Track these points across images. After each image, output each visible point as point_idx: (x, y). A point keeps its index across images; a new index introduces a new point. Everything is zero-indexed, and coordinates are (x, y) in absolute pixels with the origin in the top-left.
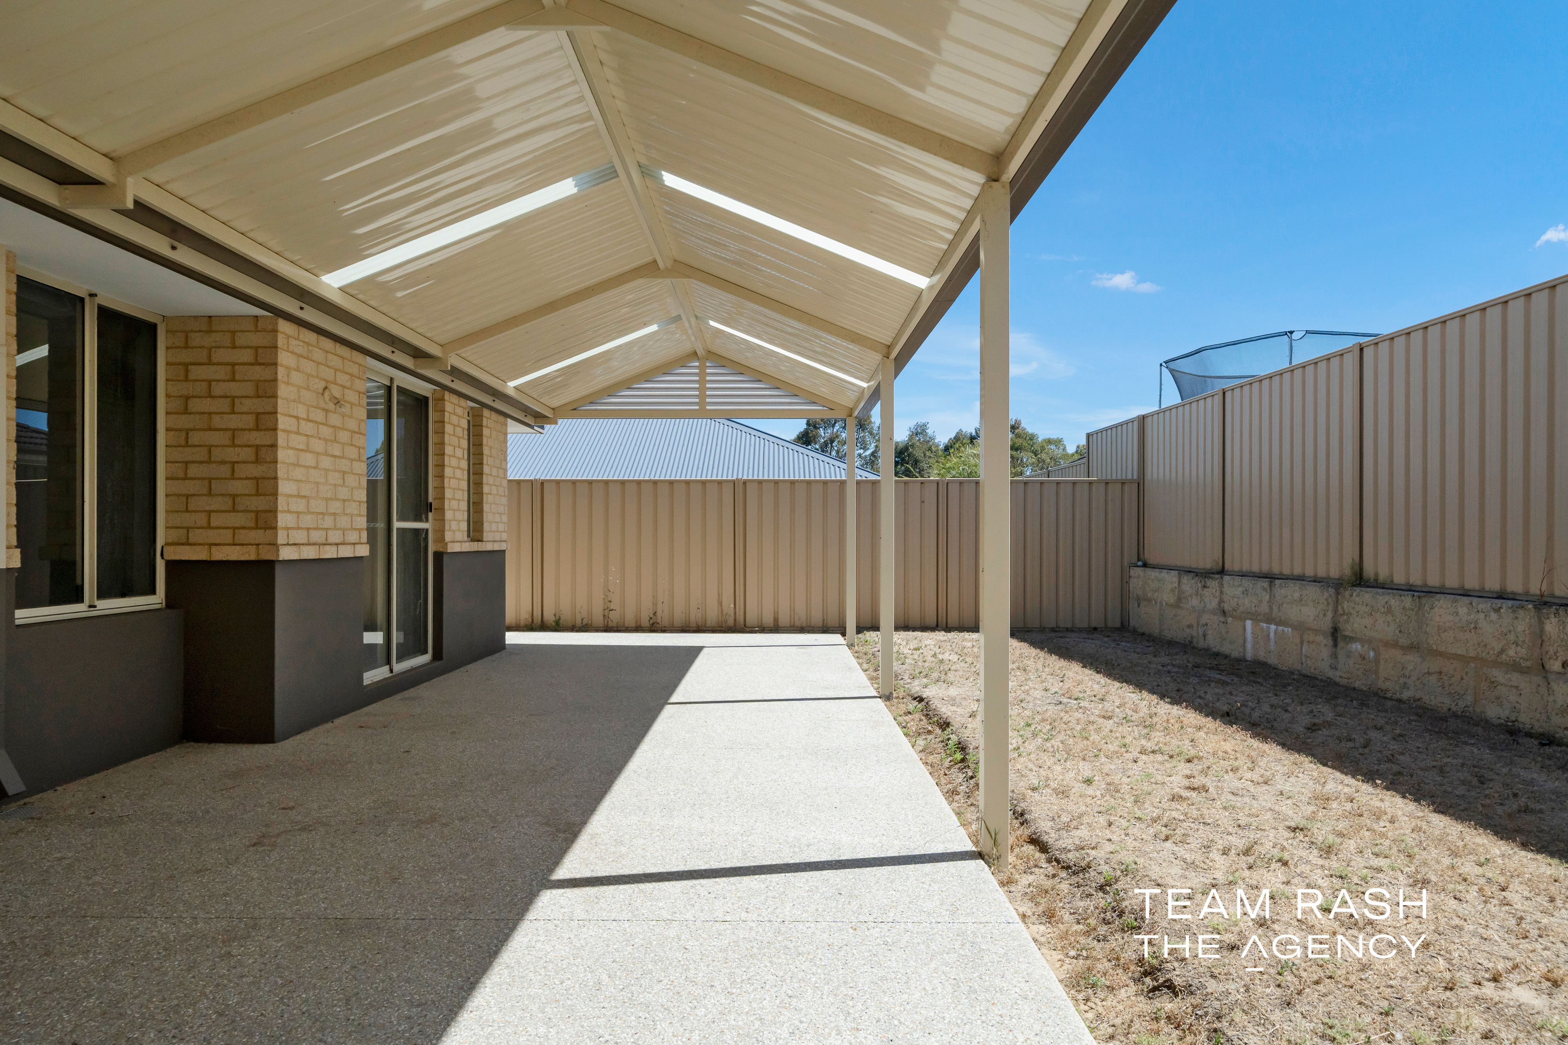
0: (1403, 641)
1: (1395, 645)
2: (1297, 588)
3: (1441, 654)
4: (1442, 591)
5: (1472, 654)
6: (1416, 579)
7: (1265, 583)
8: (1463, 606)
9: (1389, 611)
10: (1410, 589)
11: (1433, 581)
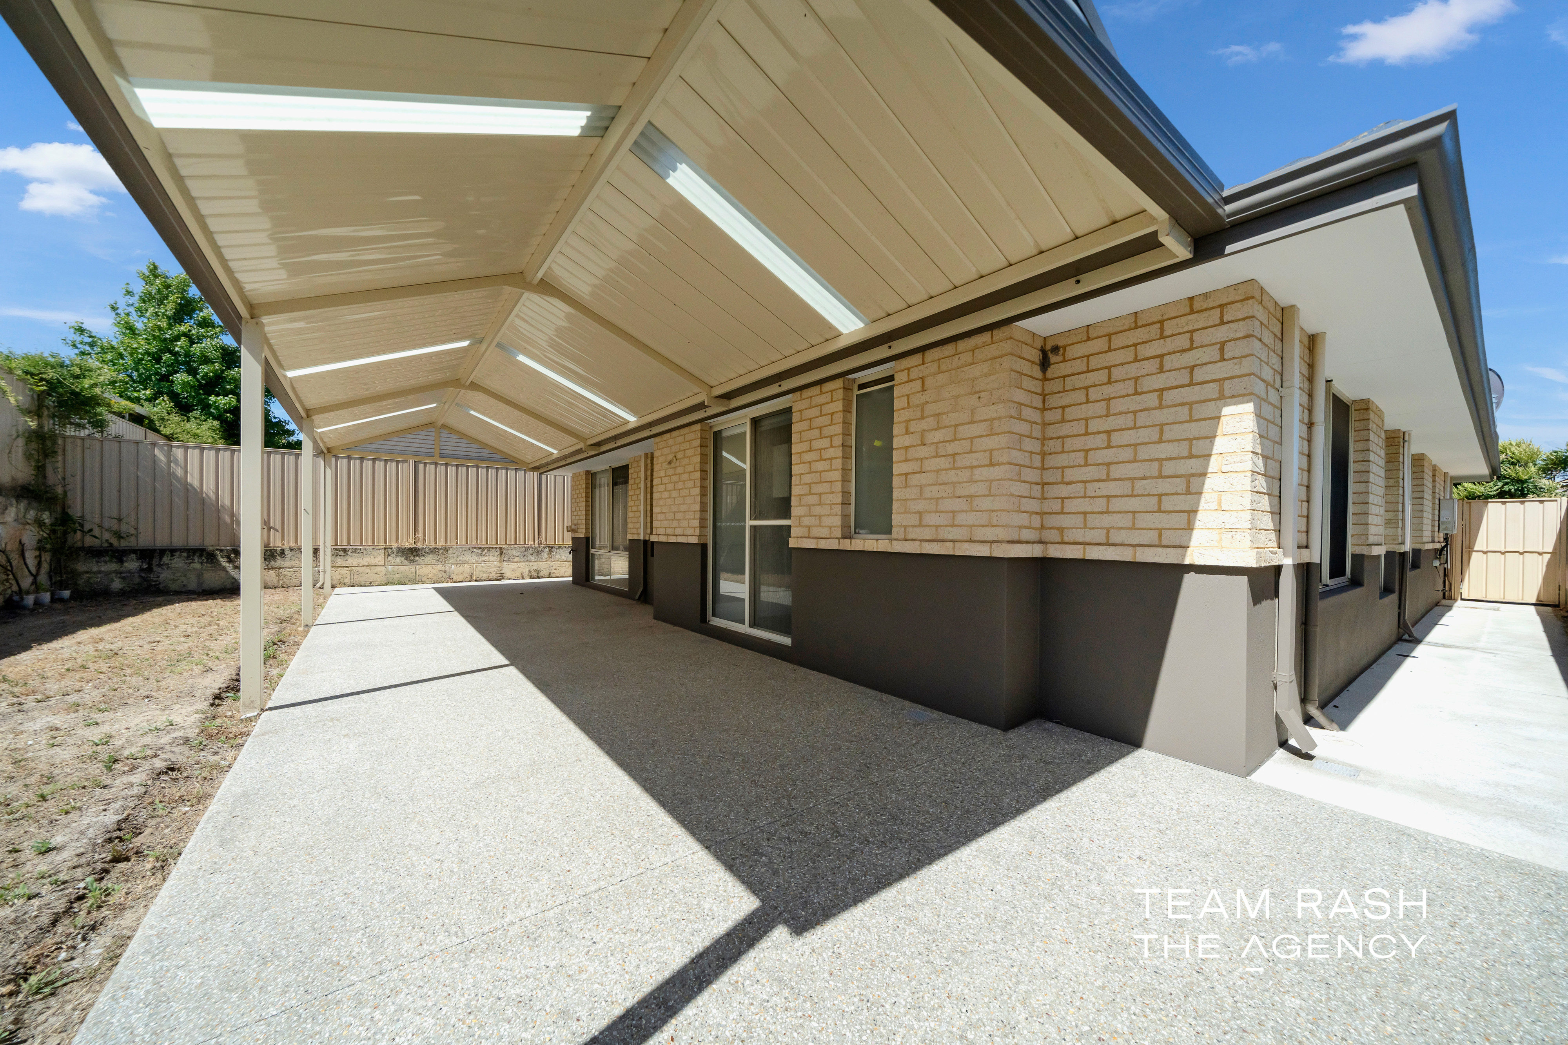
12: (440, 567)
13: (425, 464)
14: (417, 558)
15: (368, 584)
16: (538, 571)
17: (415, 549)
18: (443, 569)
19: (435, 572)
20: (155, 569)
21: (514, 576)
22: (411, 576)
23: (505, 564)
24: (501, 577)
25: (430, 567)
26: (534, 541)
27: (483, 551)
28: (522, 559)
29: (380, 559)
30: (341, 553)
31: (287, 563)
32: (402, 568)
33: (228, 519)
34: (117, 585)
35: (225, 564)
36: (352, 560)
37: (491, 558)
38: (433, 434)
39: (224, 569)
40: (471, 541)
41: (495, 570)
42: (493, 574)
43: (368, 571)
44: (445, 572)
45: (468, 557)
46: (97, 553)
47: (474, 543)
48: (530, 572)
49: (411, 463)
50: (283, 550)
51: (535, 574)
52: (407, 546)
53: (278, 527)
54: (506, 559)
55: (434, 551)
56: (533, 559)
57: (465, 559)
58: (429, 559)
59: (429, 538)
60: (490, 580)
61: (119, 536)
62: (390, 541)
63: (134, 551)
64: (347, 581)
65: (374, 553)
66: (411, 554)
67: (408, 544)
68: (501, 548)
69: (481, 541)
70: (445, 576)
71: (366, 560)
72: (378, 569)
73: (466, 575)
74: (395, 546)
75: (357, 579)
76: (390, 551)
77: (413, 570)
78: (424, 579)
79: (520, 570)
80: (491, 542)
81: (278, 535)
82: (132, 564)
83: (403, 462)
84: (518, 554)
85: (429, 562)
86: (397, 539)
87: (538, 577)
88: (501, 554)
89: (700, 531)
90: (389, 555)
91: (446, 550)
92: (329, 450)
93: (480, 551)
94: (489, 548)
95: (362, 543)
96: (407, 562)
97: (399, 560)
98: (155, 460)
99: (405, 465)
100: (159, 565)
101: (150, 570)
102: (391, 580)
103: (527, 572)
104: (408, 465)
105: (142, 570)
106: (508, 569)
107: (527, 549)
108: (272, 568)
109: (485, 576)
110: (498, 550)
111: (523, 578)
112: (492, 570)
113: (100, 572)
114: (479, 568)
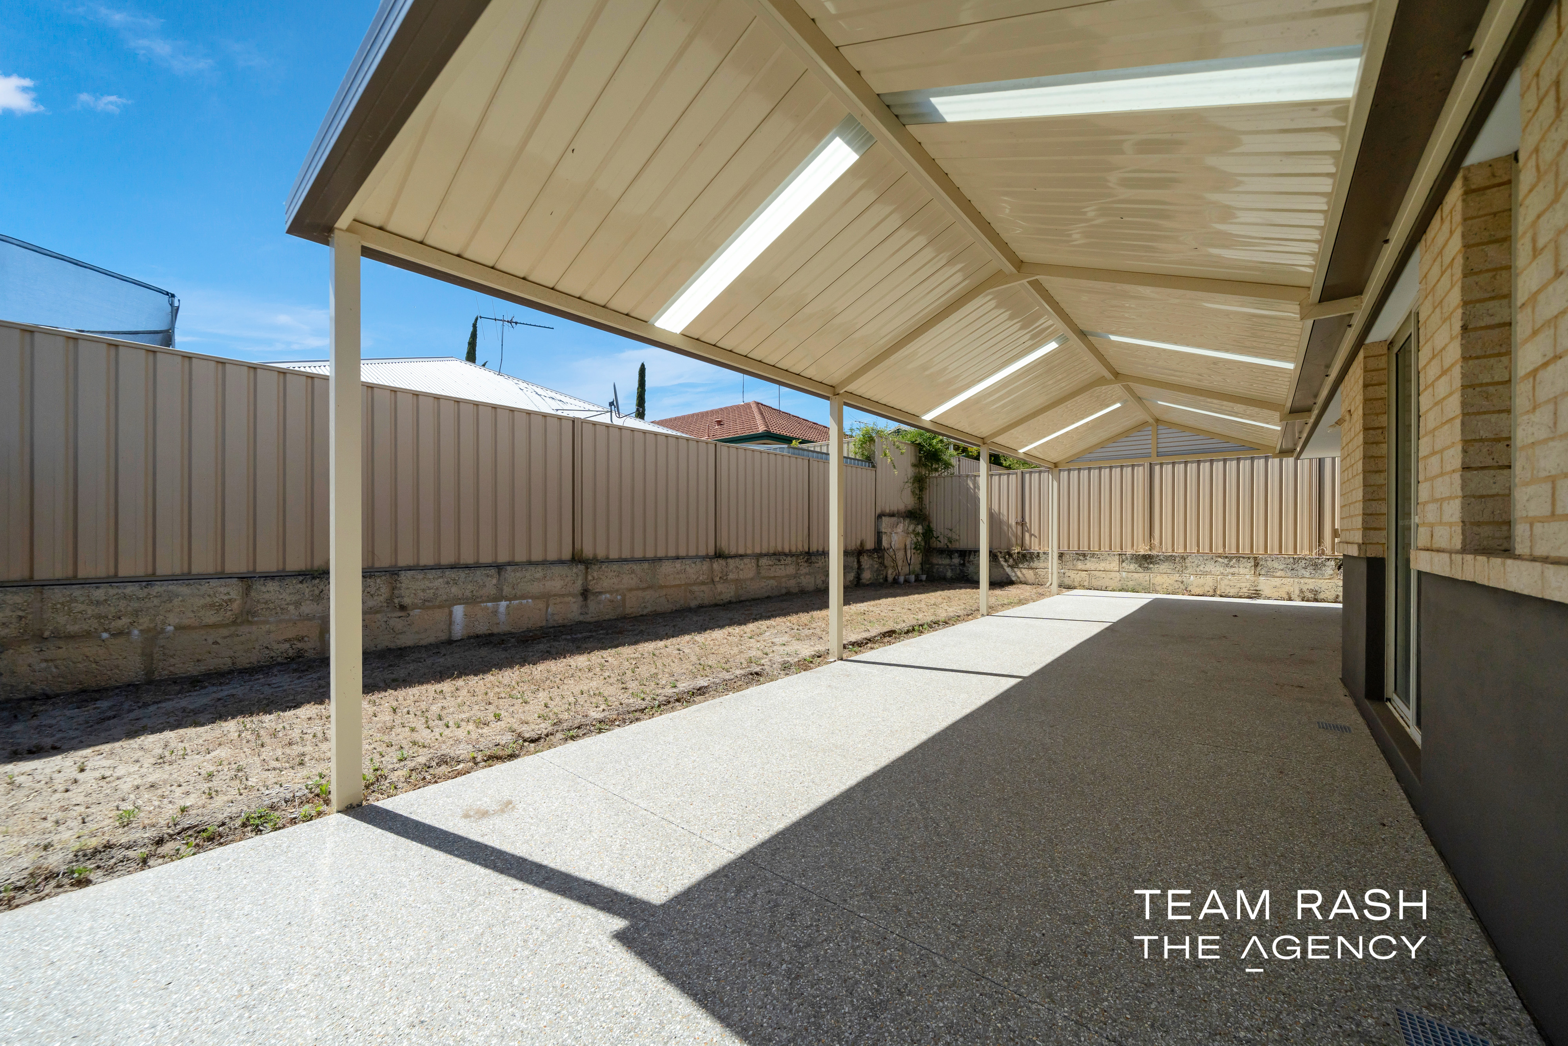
0: (644, 585)
1: (638, 589)
2: (540, 570)
3: (666, 587)
4: (667, 558)
5: (683, 583)
6: (650, 554)
7: (493, 571)
8: (678, 564)
9: (633, 572)
10: (644, 560)
11: (661, 553)
12: (1176, 577)
13: (1161, 464)
14: (1151, 566)
15: (1104, 588)
16: (1315, 592)
17: (1149, 555)
18: (1180, 579)
19: (1170, 582)
20: (967, 564)
21: (1276, 595)
22: (1145, 584)
23: (1262, 578)
24: (1257, 595)
25: (1165, 576)
26: (1311, 550)
27: (1231, 560)
28: (1289, 574)
29: (1114, 564)
30: (1081, 558)
31: (1041, 565)
32: (1136, 575)
33: (1006, 528)
34: (949, 574)
35: (1003, 563)
36: (1090, 564)
37: (1242, 571)
38: (1150, 433)
39: (1002, 566)
40: (1217, 549)
41: (1248, 585)
42: (1245, 590)
43: (1104, 576)
44: (1182, 582)
45: (1210, 567)
46: (941, 552)
47: (1221, 551)
48: (1301, 591)
49: (1147, 466)
50: (1038, 553)
51: (1311, 596)
52: (1142, 552)
53: (1037, 534)
54: (1263, 572)
55: (1171, 559)
56: (1307, 574)
57: (1207, 569)
58: (1164, 567)
59: (1166, 544)
60: (1240, 597)
61: (950, 540)
62: (1126, 548)
63: (957, 551)
64: (1086, 584)
65: (1109, 558)
66: (1146, 561)
67: (1143, 550)
68: (1255, 559)
69: (1230, 549)
70: (1182, 587)
71: (1102, 565)
72: (1113, 574)
73: (1207, 589)
74: (1129, 552)
75: (1095, 583)
76: (1124, 557)
77: (1147, 578)
78: (1158, 588)
79: (1286, 589)
80: (1245, 550)
81: (1037, 540)
82: (956, 561)
83: (1139, 465)
84: (1281, 567)
85: (1165, 571)
86: (1133, 545)
87: (1316, 600)
88: (1256, 565)
89: (1364, 536)
90: (1123, 561)
91: (1184, 558)
92: (1056, 465)
93: (1226, 561)
94: (1238, 558)
95: (1100, 549)
96: (1141, 570)
97: (1132, 567)
98: (968, 489)
99: (1141, 468)
100: (969, 562)
101: (963, 565)
102: (1125, 587)
103: (1297, 592)
104: (1144, 468)
105: (960, 564)
106: (1266, 585)
107: (1296, 561)
108: (1032, 568)
109: (1233, 592)
110: (1252, 560)
111: (1290, 599)
112: (1244, 585)
113: (942, 564)
114: (1226, 582)
